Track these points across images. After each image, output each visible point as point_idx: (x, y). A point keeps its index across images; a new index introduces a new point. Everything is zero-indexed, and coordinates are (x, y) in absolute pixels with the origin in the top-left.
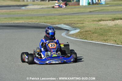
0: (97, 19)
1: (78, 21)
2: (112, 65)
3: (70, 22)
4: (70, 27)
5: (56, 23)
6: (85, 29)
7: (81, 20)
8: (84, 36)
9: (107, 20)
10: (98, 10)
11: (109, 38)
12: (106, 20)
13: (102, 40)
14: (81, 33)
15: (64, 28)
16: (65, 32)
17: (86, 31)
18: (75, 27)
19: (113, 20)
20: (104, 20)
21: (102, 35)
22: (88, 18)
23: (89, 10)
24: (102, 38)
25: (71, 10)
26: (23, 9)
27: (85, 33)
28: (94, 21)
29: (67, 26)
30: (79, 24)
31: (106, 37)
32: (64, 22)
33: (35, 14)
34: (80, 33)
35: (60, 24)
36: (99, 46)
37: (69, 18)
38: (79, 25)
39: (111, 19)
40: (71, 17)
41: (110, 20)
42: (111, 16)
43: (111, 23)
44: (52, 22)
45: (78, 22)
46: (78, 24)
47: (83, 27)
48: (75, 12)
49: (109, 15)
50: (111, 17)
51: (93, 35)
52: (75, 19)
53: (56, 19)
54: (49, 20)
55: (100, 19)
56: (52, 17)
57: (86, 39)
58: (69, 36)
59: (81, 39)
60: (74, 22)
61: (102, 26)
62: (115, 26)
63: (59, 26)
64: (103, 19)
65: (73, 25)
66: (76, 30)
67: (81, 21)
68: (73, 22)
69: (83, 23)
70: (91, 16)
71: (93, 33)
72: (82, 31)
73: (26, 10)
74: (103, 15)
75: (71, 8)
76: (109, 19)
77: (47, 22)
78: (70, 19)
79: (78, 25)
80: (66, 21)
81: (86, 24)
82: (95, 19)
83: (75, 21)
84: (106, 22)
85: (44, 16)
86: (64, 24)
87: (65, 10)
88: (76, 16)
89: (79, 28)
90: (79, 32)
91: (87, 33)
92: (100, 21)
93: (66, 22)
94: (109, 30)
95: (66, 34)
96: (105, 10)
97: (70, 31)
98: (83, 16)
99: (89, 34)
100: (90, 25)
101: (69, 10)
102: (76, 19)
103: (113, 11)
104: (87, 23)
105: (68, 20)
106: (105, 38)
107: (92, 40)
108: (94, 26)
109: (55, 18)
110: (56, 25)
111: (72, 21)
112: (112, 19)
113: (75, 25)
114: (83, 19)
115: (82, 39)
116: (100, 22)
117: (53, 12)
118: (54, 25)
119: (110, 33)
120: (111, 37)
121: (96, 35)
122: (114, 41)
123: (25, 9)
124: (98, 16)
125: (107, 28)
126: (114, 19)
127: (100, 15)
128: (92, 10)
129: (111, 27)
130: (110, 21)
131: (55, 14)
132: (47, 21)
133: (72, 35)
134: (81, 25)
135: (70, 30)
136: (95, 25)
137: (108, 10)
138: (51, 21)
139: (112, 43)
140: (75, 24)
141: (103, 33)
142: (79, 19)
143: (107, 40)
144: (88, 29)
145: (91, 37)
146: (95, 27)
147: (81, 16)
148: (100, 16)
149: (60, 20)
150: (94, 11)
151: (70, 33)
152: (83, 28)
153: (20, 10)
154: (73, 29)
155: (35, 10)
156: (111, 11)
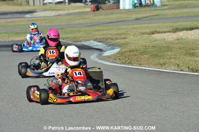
0: (148, 30)
1: (117, 34)
2: (173, 104)
3: (104, 36)
4: (104, 44)
5: (81, 38)
6: (128, 47)
7: (122, 33)
8: (127, 59)
9: (165, 32)
10: (150, 16)
11: (167, 61)
12: (162, 32)
13: (156, 65)
14: (122, 53)
15: (95, 47)
16: (96, 53)
17: (130, 51)
18: (113, 45)
19: (174, 32)
20: (159, 32)
21: (157, 56)
22: (133, 28)
23: (135, 16)
24: (157, 61)
25: (106, 17)
26: (27, 18)
27: (128, 53)
28: (143, 34)
29: (99, 44)
30: (119, 39)
31: (163, 59)
32: (95, 37)
33: (47, 25)
34: (121, 55)
35: (89, 40)
36: (151, 74)
37: (103, 30)
38: (120, 41)
39: (170, 29)
40: (105, 28)
41: (169, 32)
42: (171, 24)
43: (171, 37)
44: (75, 38)
45: (118, 36)
46: (116, 39)
47: (126, 44)
48: (112, 21)
49: (168, 24)
50: (172, 27)
51: (141, 57)
52: (112, 31)
53: (82, 33)
54: (71, 34)
55: (153, 30)
56: (74, 29)
57: (130, 63)
58: (102, 59)
59: (122, 63)
60: (111, 37)
61: (156, 42)
62: (177, 42)
63: (86, 44)
64: (158, 30)
65: (109, 41)
66: (114, 49)
67: (121, 35)
68: (109, 36)
69: (125, 38)
70: (139, 26)
71: (142, 54)
72: (124, 50)
73: (33, 19)
74: (158, 23)
75: (106, 14)
76: (168, 30)
77: (67, 38)
78: (105, 32)
79: (117, 41)
80: (98, 35)
81: (131, 39)
82: (144, 31)
83: (112, 34)
84: (163, 34)
85: (63, 28)
86: (94, 40)
87: (96, 17)
88: (114, 27)
89: (119, 46)
90: (119, 52)
91: (131, 54)
92: (153, 33)
93: (98, 37)
94: (168, 47)
95: (97, 57)
96: (161, 15)
97: (105, 51)
98: (126, 26)
99: (136, 55)
100: (136, 40)
101: (102, 17)
102: (114, 32)
103: (174, 16)
104: (131, 37)
105: (102, 33)
106: (162, 61)
107: (140, 65)
108: (144, 42)
109: (79, 31)
110: (82, 43)
111: (107, 34)
112: (173, 29)
113: (113, 42)
114: (126, 31)
115: (125, 64)
116: (153, 36)
117: (77, 22)
118: (79, 43)
119: (169, 53)
120: (171, 58)
121: (147, 56)
122: (177, 66)
123: (30, 18)
124: (150, 25)
125: (165, 45)
126: (176, 30)
127: (154, 23)
128: (139, 16)
129: (171, 43)
130: (169, 34)
131: (80, 24)
132: (67, 36)
133: (108, 58)
134: (122, 41)
135: (104, 49)
136: (144, 40)
137: (166, 15)
138: (73, 35)
139: (173, 69)
140: (112, 39)
141: (158, 53)
142: (119, 32)
143: (164, 64)
144: (133, 47)
145: (139, 60)
146: (144, 44)
147: (123, 27)
148: (153, 25)
149: (88, 34)
150: (143, 18)
151: (104, 55)
152: (125, 46)
153: (22, 19)
154: (110, 48)
155: (46, 18)
156: (171, 16)
